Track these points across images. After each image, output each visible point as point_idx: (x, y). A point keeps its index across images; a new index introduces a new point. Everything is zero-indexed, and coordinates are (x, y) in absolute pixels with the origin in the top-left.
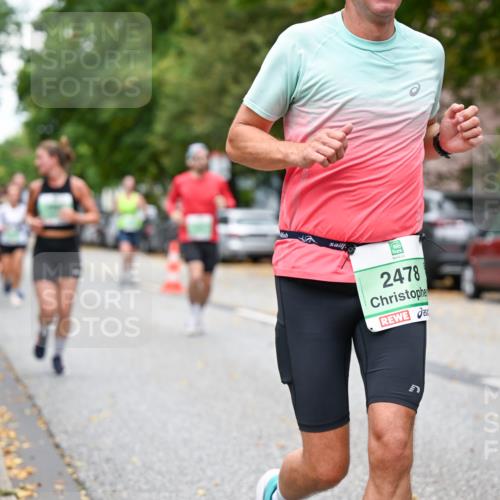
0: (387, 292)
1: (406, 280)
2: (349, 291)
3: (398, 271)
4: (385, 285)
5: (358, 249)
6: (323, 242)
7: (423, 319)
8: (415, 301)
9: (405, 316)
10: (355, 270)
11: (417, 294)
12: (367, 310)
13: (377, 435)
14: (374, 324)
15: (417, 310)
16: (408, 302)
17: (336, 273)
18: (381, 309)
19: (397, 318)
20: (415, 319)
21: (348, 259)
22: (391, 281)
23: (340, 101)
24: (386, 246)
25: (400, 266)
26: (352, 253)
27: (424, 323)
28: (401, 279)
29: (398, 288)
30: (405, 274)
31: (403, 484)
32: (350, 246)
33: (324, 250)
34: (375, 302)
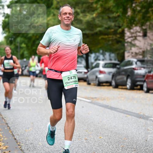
0: (69, 81)
1: (73, 79)
2: (61, 81)
3: (71, 77)
4: (69, 80)
5: (63, 73)
6: (56, 71)
7: (76, 86)
8: (75, 83)
9: (72, 86)
10: (62, 77)
11: (75, 81)
12: (65, 85)
13: (67, 110)
14: (66, 88)
15: (75, 85)
16: (73, 83)
17: (58, 77)
18: (68, 85)
19: (71, 86)
20: (74, 87)
21: (61, 75)
22: (70, 79)
23: (59, 42)
24: (69, 72)
25: (72, 76)
26: (62, 73)
27: (77, 87)
28: (72, 79)
29: (71, 80)
30: (73, 77)
31: (73, 119)
32: (61, 72)
33: (56, 73)
34: (66, 83)
